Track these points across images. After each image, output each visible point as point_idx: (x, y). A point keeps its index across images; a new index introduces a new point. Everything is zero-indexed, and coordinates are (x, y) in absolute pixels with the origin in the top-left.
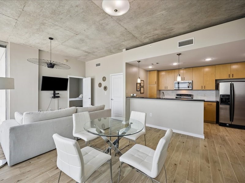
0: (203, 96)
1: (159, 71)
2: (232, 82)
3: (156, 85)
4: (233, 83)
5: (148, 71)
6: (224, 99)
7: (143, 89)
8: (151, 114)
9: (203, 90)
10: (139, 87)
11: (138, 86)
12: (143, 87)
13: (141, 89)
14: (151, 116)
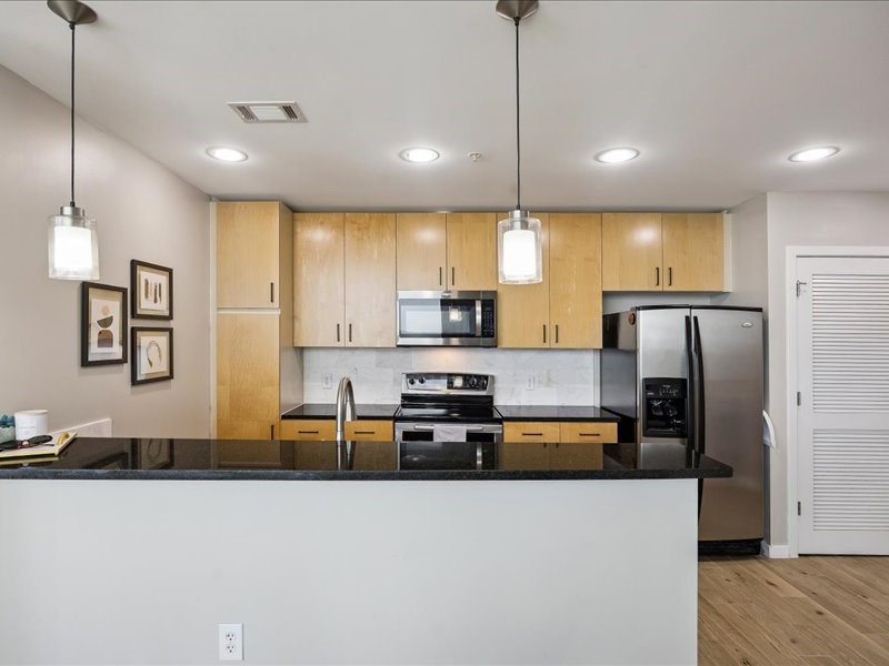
0: (540, 382)
1: (293, 213)
2: (691, 307)
3: (274, 314)
4: (695, 312)
5: (209, 198)
6: (656, 404)
7: (162, 339)
8: (236, 629)
9: (550, 349)
10: (115, 329)
11: (96, 315)
12: (163, 323)
13: (144, 340)
14: (237, 655)
